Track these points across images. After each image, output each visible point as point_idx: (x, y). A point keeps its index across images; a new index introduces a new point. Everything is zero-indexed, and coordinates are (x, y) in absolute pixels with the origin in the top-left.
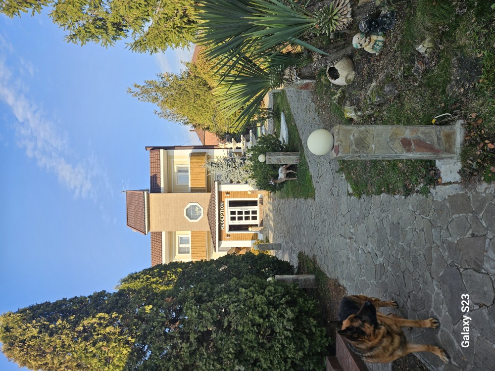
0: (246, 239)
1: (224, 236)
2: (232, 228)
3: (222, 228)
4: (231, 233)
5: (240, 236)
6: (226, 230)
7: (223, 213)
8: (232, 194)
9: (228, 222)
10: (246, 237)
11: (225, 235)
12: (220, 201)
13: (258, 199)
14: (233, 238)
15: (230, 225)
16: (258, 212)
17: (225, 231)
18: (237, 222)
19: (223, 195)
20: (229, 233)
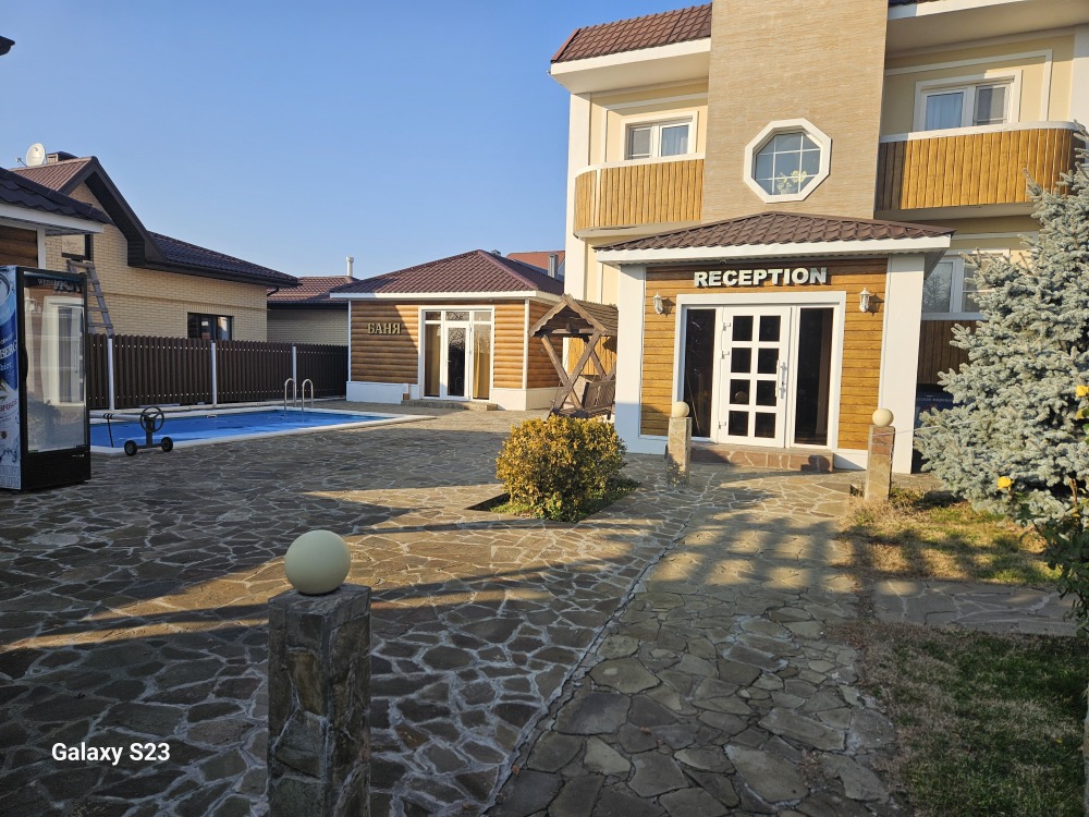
0: (646, 383)
1: (666, 287)
2: (700, 325)
3: (700, 277)
4: (678, 319)
5: (661, 359)
6: (689, 297)
7: (775, 280)
8: (868, 327)
9: (727, 306)
10: (657, 383)
11: (668, 293)
12: (834, 265)
13: (831, 446)
14: (654, 326)
15: (713, 313)
16: (764, 442)
17: (689, 290)
18: (724, 343)
19: (863, 284)
20: (678, 309)
